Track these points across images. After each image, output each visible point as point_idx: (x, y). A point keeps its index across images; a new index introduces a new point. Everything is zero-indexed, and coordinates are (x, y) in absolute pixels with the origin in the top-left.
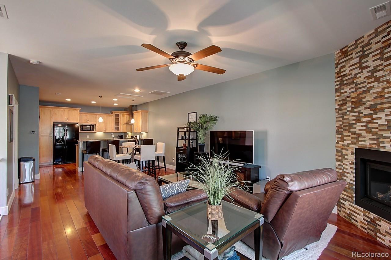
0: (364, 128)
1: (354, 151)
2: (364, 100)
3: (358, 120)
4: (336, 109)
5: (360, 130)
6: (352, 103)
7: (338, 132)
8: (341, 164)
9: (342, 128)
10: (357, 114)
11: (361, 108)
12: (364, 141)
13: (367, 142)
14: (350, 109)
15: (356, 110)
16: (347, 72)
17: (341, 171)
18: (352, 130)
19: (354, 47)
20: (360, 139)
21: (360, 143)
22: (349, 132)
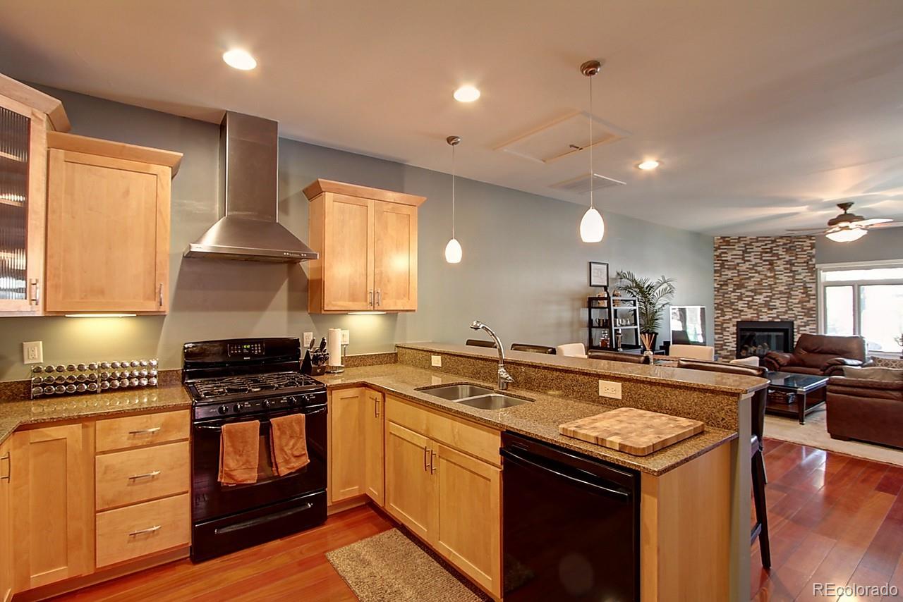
0: (746, 305)
1: (735, 323)
2: (746, 284)
3: (740, 298)
4: (715, 288)
5: (742, 307)
6: (735, 285)
7: (716, 309)
8: (721, 336)
9: (722, 305)
10: (739, 294)
11: (743, 291)
12: (746, 315)
13: (749, 315)
14: (731, 289)
15: (737, 291)
16: (729, 258)
17: (722, 342)
18: (733, 307)
19: (736, 241)
20: (742, 313)
21: (742, 317)
22: (731, 308)
